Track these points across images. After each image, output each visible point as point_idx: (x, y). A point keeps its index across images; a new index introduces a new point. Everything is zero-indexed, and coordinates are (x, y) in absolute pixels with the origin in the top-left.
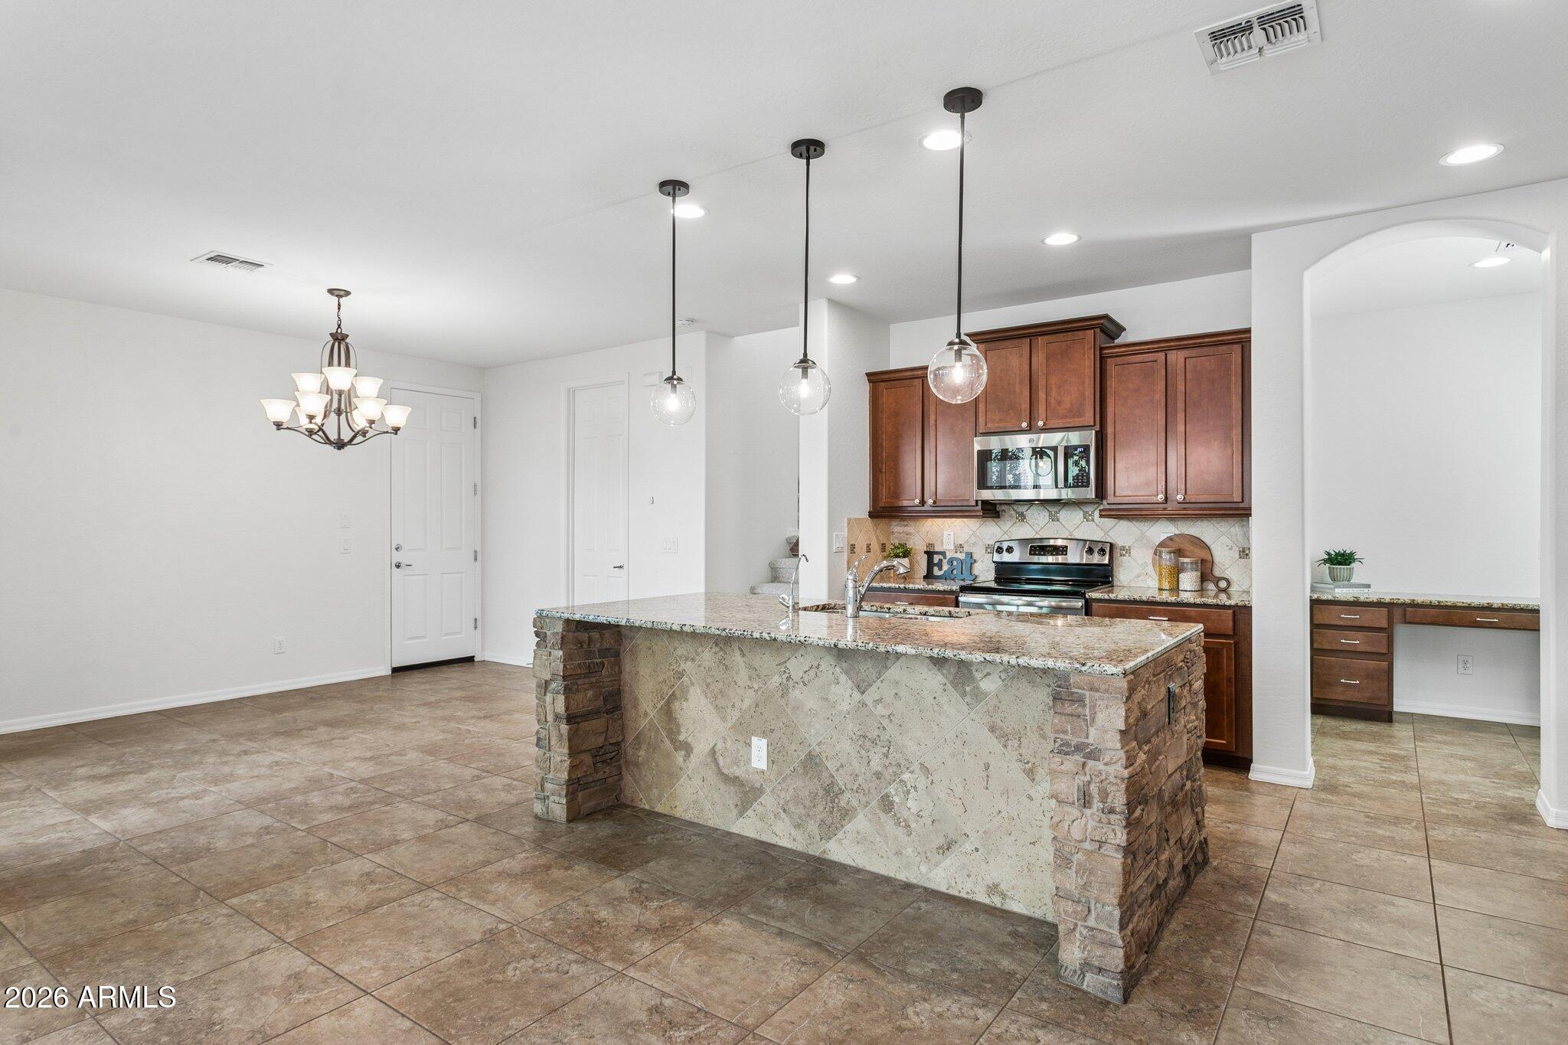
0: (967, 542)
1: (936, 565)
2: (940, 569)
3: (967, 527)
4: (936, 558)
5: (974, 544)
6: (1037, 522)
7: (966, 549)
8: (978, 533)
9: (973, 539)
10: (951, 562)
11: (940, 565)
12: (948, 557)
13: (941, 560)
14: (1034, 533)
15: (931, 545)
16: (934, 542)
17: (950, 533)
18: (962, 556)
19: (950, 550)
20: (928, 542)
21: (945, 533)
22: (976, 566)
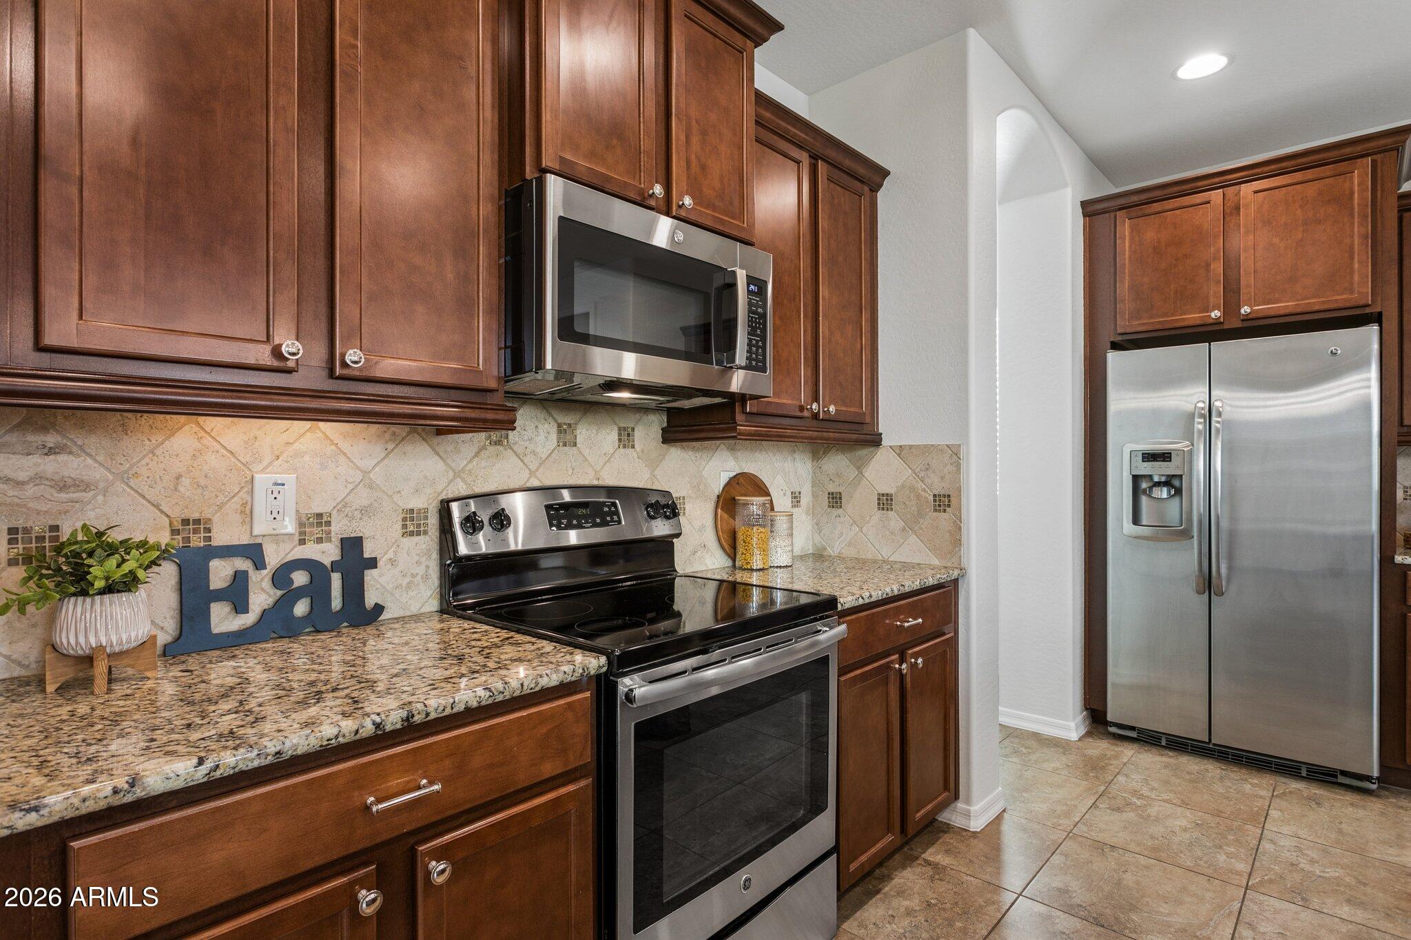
0: (343, 506)
1: (219, 596)
2: (240, 606)
3: (342, 459)
4: (220, 573)
5: (365, 511)
6: (531, 447)
7: (340, 528)
8: (377, 476)
9: (362, 498)
10: (281, 577)
11: (237, 594)
12: (274, 558)
13: (240, 579)
14: (526, 474)
15: (198, 524)
16: (207, 514)
17: (280, 478)
18: (328, 553)
19: (277, 537)
20: (177, 513)
21: (263, 480)
22: (370, 576)
